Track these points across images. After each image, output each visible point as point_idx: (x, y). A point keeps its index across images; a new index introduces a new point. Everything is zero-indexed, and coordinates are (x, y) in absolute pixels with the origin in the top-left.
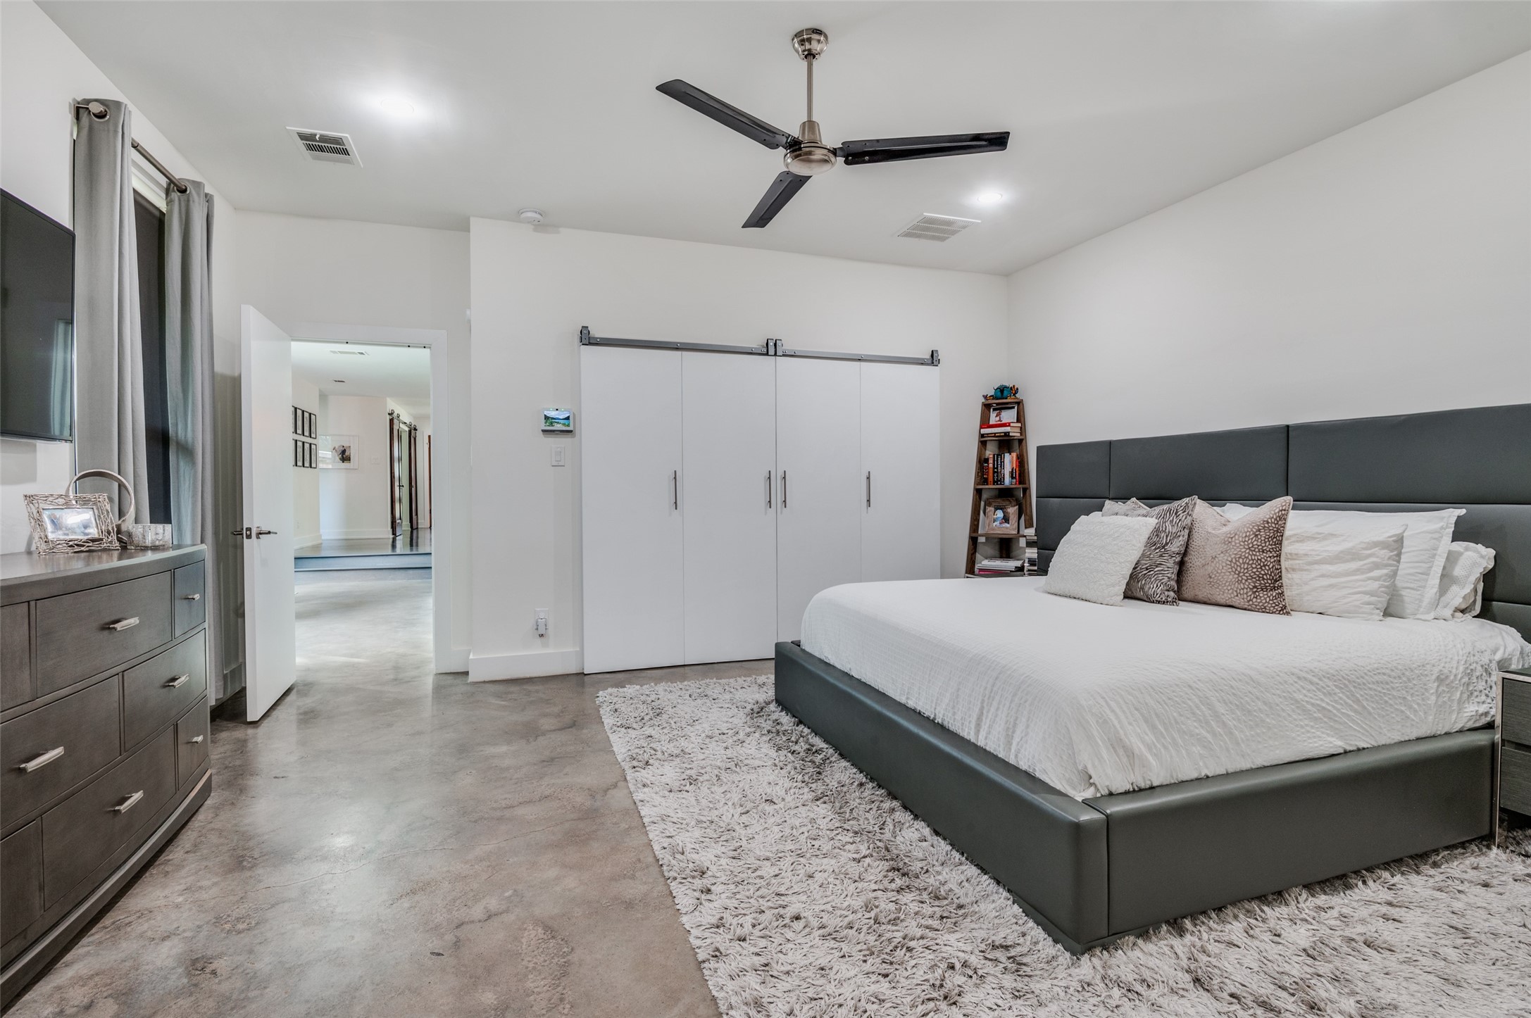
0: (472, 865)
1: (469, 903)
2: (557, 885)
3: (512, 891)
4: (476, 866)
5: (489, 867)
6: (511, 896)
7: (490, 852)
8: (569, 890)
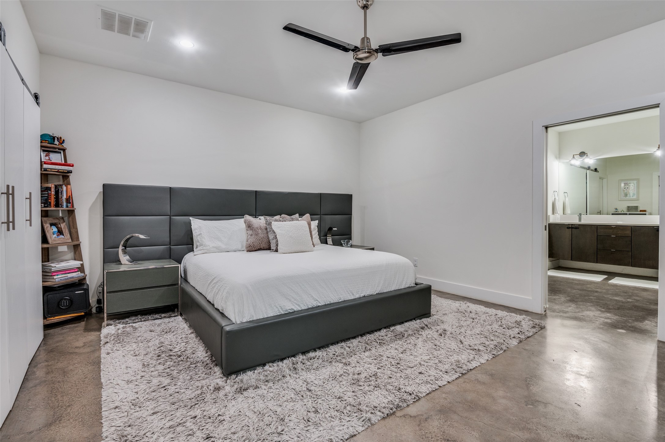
0: (537, 430)
1: (552, 413)
2: (507, 396)
3: (528, 406)
4: (535, 428)
5: (528, 423)
6: (530, 405)
7: (520, 430)
8: (505, 391)
